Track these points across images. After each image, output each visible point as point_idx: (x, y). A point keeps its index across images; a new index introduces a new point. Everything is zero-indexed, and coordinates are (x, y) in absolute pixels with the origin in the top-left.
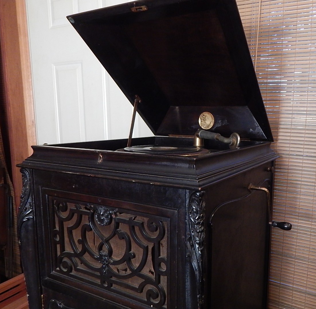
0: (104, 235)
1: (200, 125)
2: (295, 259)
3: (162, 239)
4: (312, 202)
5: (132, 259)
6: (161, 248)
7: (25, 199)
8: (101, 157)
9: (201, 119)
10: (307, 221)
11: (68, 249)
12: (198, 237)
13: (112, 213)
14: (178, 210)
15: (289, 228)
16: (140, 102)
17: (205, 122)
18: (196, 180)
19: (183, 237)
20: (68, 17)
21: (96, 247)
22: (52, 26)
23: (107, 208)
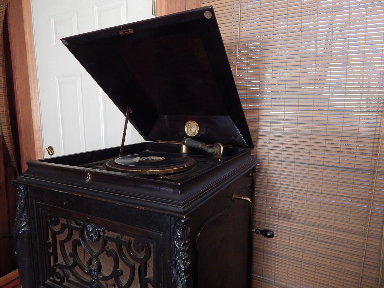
0: (94, 250)
1: (186, 132)
2: (276, 256)
3: (148, 260)
4: (291, 204)
5: (120, 276)
6: (147, 268)
7: (20, 212)
8: (90, 176)
9: (187, 127)
10: (286, 221)
11: (61, 261)
12: (183, 265)
13: (100, 230)
14: (164, 234)
15: (272, 236)
16: (131, 113)
17: (190, 130)
18: (181, 207)
19: (169, 261)
20: (62, 40)
21: (86, 261)
22: (55, 44)
23: (95, 225)
